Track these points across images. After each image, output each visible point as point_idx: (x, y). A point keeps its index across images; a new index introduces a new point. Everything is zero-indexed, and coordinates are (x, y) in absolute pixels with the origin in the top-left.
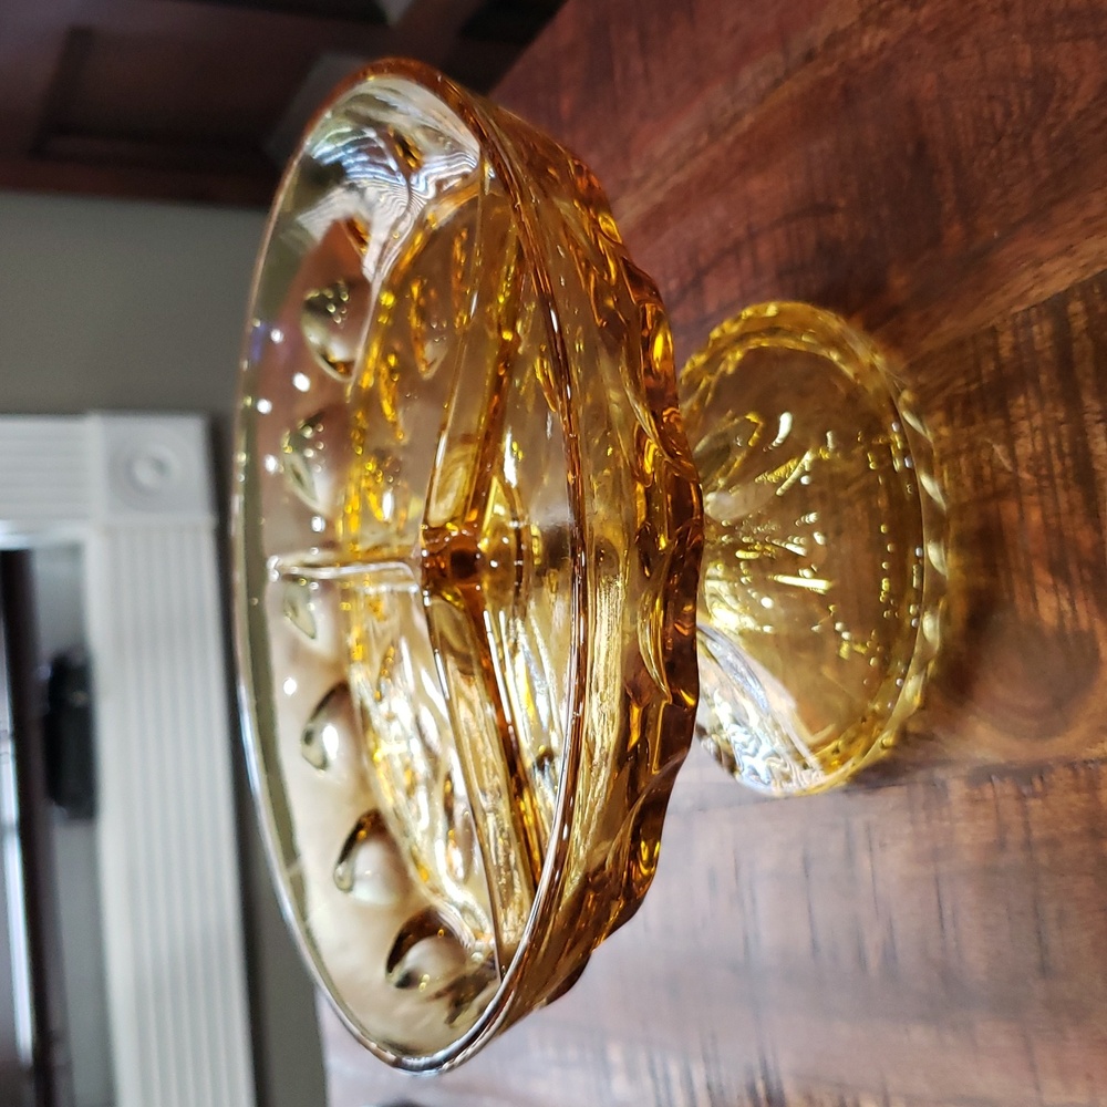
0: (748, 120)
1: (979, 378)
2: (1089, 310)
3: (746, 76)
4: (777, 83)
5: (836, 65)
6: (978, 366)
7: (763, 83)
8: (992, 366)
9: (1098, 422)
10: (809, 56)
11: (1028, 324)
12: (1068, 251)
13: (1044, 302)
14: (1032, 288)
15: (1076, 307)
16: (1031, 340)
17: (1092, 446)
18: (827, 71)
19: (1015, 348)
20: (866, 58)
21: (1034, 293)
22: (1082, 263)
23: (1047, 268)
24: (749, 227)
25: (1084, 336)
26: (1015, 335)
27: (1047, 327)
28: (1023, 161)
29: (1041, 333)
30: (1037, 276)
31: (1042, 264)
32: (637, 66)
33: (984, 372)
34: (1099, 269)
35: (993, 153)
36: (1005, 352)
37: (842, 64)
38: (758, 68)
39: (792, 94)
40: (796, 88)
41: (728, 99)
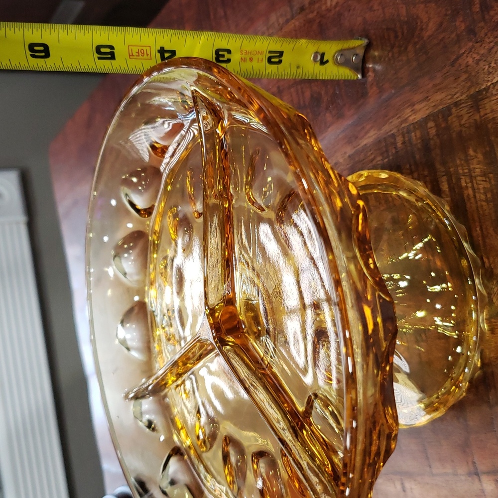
1: (388, 157)
2: (437, 126)
3: (273, 18)
4: (287, 21)
5: (315, 13)
6: (387, 151)
7: (281, 21)
8: (394, 151)
9: (444, 176)
10: (302, 9)
11: (409, 132)
12: (426, 99)
13: (416, 122)
14: (410, 116)
15: (431, 124)
16: (410, 140)
17: (441, 187)
18: (311, 16)
19: (404, 143)
20: (329, 10)
21: (411, 118)
22: (433, 104)
23: (417, 107)
24: (278, 88)
25: (435, 137)
26: (404, 136)
27: (418, 133)
28: (404, 58)
29: (416, 136)
30: (412, 111)
31: (415, 105)
32: (221, 12)
33: (390, 154)
34: (441, 107)
35: (390, 55)
36: (399, 145)
37: (318, 13)
38: (279, 14)
39: (295, 26)
40: (297, 23)
41: (265, 28)
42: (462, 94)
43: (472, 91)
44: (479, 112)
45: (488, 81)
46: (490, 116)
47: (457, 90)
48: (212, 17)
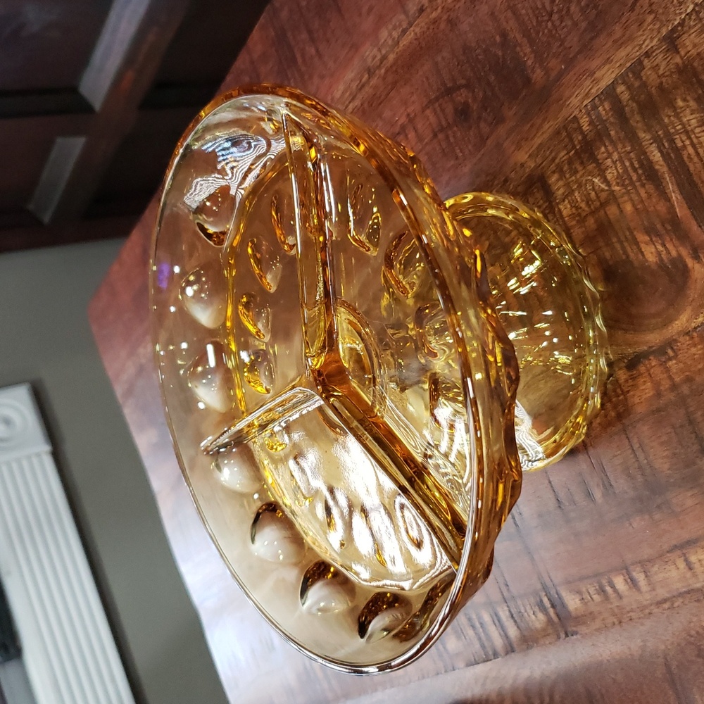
0: (392, 57)
1: (574, 147)
2: (629, 88)
3: (384, 34)
4: (404, 32)
5: (440, 10)
6: (571, 140)
7: (395, 34)
8: (580, 138)
9: (651, 144)
10: (422, 10)
11: (595, 108)
12: (608, 61)
13: (602, 93)
14: (591, 89)
15: (621, 88)
16: (599, 115)
17: (651, 158)
18: (434, 15)
19: (591, 123)
21: (594, 91)
22: (618, 64)
23: (598, 75)
24: (408, 115)
25: (630, 102)
26: (589, 114)
27: (607, 105)
28: (569, 23)
29: (604, 110)
30: (594, 81)
31: (595, 73)
32: (311, 50)
33: (576, 143)
34: (628, 65)
35: (550, 24)
36: (585, 128)
37: (443, 8)
38: (390, 27)
39: (416, 34)
40: (418, 30)
41: (375, 50)
42: (652, 39)
43: (664, 32)
44: (678, 53)
45: (681, 14)
46: (694, 52)
47: (644, 37)
48: (300, 60)
